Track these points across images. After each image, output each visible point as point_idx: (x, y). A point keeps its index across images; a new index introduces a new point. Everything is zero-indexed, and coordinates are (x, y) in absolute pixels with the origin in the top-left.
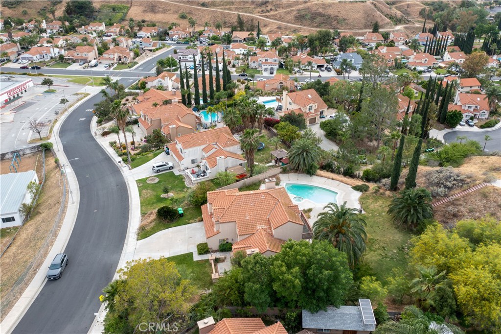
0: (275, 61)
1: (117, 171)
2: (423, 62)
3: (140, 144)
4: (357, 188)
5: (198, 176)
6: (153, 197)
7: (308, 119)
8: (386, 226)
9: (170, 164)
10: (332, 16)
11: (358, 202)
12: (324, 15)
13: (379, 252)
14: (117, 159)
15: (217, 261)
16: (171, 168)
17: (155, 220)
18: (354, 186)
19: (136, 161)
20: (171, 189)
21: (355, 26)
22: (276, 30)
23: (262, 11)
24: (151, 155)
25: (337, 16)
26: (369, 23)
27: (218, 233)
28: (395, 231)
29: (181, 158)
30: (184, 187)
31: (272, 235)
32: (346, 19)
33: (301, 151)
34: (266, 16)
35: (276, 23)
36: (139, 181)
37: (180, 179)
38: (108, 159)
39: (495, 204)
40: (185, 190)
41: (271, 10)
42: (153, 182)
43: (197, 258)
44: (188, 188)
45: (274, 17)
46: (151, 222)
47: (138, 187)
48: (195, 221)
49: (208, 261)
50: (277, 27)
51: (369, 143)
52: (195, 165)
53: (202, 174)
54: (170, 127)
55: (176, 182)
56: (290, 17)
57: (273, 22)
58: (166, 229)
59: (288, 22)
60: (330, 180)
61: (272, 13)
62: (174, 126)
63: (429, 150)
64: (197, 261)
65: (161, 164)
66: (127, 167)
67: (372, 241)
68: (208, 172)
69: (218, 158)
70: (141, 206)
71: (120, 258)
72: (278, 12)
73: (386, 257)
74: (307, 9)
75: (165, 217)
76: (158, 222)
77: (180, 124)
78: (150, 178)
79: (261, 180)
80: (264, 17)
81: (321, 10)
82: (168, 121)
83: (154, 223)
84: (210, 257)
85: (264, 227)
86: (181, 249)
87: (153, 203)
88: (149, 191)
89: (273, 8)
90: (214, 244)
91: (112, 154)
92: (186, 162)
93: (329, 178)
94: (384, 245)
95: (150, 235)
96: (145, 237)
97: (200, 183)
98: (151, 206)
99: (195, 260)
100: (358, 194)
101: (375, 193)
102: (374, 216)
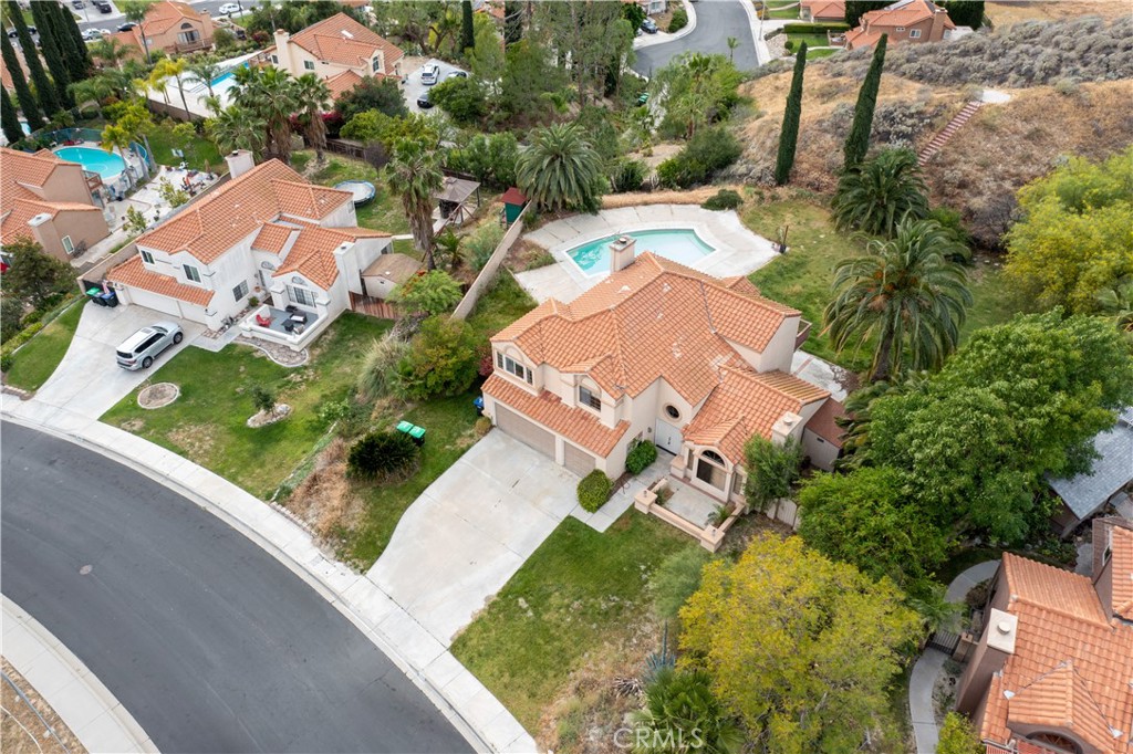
4: (714, 206)
5: (289, 327)
6: (228, 439)
9: (172, 329)
11: (750, 232)
15: (660, 499)
16: (180, 337)
18: (704, 201)
19: (19, 366)
24: (46, 330)
27: (626, 427)
30: (283, 372)
31: (752, 370)
36: (114, 419)
37: (242, 355)
40: (295, 378)
42: (167, 401)
43: (601, 522)
44: (297, 371)
46: (345, 505)
47: (135, 433)
48: (471, 436)
49: (633, 512)
54: (32, 223)
55: (242, 369)
58: (416, 498)
60: (643, 207)
62: (45, 216)
64: (611, 528)
69: (338, 252)
71: (376, 648)
76: (370, 491)
77: (56, 207)
78: (142, 395)
79: (501, 267)
83: (361, 501)
84: (633, 496)
85: (723, 358)
86: (531, 527)
88: (194, 428)
92: (223, 302)
93: (637, 205)
95: (387, 539)
96: (379, 552)
97: (314, 345)
98: (261, 466)
99: (601, 528)
100: (729, 216)
101: (760, 200)
102: (813, 249)
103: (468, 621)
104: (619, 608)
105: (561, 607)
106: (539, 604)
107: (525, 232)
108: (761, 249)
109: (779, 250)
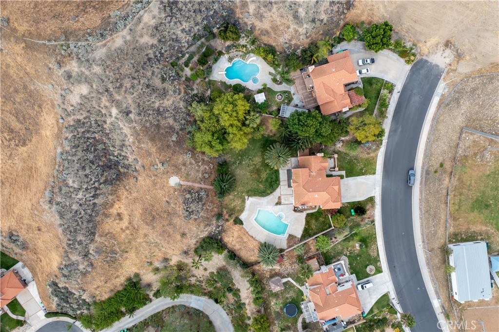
4: (241, 222)
6: (369, 245)
8: (240, 182)
11: (245, 208)
13: (252, 163)
20: (358, 255)
30: (349, 257)
37: (352, 269)
40: (348, 253)
42: (371, 266)
43: (343, 173)
44: (346, 255)
47: (380, 262)
49: (339, 170)
55: (354, 264)
58: (360, 201)
60: (254, 237)
66: (392, 297)
67: (253, 172)
75: (361, 208)
78: (373, 273)
83: (367, 208)
86: (352, 181)
87: (369, 237)
88: (372, 254)
94: (247, 168)
95: (368, 198)
96: (371, 197)
97: (339, 260)
98: (369, 233)
99: (345, 172)
100: (243, 217)
101: (232, 214)
102: (242, 193)
103: (371, 176)
104: (354, 159)
105: (360, 166)
106: (362, 169)
107: (284, 250)
108: (250, 201)
109: (248, 199)
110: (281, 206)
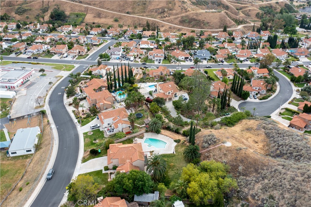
0: (162, 55)
1: (75, 128)
2: (244, 54)
3: (86, 112)
4: (176, 141)
5: (110, 131)
6: (89, 142)
7: (168, 98)
8: (182, 160)
9: (99, 125)
10: (201, 21)
11: (174, 148)
12: (196, 20)
13: (175, 171)
14: (76, 121)
15: (111, 173)
16: (99, 127)
17: (89, 154)
18: (175, 140)
19: (83, 122)
20: (98, 138)
21: (214, 27)
22: (168, 29)
23: (161, 17)
24: (90, 119)
25: (204, 21)
26: (222, 25)
27: (112, 162)
28: (185, 162)
29: (103, 123)
30: (104, 137)
31: (132, 164)
32: (208, 23)
33: (153, 124)
34: (163, 21)
35: (168, 25)
36: (84, 134)
37: (102, 133)
38: (71, 120)
39: (223, 153)
40: (104, 139)
41: (166, 16)
42: (90, 134)
43: (104, 172)
44: (105, 138)
45: (167, 21)
46: (87, 155)
47: (84, 137)
49: (107, 173)
50: (169, 27)
51: (194, 113)
52: (109, 126)
53: (112, 131)
54: (100, 104)
55: (100, 134)
56: (177, 21)
57: (167, 24)
58: (93, 159)
59: (176, 24)
60: (166, 136)
61: (167, 18)
62: (102, 103)
63: (227, 114)
64: (104, 173)
65: (94, 125)
66: (79, 125)
67: (174, 166)
68: (114, 130)
69: (118, 125)
70: (84, 147)
71: (74, 171)
72: (170, 18)
73: (177, 174)
74: (187, 16)
75: (93, 154)
77: (105, 102)
78: (89, 132)
79: (136, 136)
80: (162, 21)
81: (195, 17)
82: (100, 100)
83: (88, 156)
84: (109, 172)
85: (129, 161)
86: (98, 168)
87: (89, 146)
88: (88, 139)
89: (168, 15)
90: (110, 166)
91: (73, 117)
92: (106, 125)
94: (178, 168)
95: (87, 161)
96: (85, 162)
97: (110, 135)
98: (88, 147)
99: (103, 173)
100: (175, 144)
101: (182, 144)
102: (178, 155)
103: (83, 173)
107: (145, 132)
108: (171, 151)
109: (173, 153)
110: (150, 151)
